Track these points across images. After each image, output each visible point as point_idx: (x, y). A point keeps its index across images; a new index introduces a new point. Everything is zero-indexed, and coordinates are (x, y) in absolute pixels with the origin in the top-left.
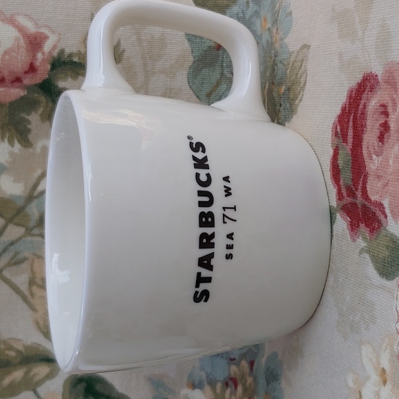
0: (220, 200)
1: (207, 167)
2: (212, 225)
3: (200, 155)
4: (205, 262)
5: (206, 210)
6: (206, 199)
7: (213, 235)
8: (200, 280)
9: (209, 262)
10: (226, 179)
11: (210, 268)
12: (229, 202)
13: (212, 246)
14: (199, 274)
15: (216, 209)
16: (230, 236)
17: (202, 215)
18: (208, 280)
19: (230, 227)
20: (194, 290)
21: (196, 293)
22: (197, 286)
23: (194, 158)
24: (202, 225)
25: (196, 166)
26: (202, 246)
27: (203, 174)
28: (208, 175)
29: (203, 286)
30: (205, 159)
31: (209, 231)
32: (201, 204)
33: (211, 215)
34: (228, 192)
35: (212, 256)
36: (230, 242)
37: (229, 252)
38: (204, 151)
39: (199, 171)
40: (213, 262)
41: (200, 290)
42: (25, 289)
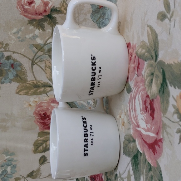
0: (89, 131)
1: (86, 123)
2: (87, 137)
3: (84, 120)
4: (86, 146)
6: (86, 130)
7: (88, 139)
9: (87, 146)
11: (88, 147)
12: (92, 131)
13: (88, 142)
14: (85, 149)
15: (88, 133)
16: (92, 139)
17: (85, 134)
18: (87, 150)
19: (92, 137)
21: (84, 154)
22: (84, 152)
23: (83, 121)
24: (85, 136)
25: (83, 123)
26: (85, 142)
28: (86, 125)
29: (86, 152)
30: (86, 121)
32: (84, 132)
34: (91, 129)
35: (88, 144)
36: (92, 141)
37: (92, 143)
39: (84, 124)
42: (43, 68)
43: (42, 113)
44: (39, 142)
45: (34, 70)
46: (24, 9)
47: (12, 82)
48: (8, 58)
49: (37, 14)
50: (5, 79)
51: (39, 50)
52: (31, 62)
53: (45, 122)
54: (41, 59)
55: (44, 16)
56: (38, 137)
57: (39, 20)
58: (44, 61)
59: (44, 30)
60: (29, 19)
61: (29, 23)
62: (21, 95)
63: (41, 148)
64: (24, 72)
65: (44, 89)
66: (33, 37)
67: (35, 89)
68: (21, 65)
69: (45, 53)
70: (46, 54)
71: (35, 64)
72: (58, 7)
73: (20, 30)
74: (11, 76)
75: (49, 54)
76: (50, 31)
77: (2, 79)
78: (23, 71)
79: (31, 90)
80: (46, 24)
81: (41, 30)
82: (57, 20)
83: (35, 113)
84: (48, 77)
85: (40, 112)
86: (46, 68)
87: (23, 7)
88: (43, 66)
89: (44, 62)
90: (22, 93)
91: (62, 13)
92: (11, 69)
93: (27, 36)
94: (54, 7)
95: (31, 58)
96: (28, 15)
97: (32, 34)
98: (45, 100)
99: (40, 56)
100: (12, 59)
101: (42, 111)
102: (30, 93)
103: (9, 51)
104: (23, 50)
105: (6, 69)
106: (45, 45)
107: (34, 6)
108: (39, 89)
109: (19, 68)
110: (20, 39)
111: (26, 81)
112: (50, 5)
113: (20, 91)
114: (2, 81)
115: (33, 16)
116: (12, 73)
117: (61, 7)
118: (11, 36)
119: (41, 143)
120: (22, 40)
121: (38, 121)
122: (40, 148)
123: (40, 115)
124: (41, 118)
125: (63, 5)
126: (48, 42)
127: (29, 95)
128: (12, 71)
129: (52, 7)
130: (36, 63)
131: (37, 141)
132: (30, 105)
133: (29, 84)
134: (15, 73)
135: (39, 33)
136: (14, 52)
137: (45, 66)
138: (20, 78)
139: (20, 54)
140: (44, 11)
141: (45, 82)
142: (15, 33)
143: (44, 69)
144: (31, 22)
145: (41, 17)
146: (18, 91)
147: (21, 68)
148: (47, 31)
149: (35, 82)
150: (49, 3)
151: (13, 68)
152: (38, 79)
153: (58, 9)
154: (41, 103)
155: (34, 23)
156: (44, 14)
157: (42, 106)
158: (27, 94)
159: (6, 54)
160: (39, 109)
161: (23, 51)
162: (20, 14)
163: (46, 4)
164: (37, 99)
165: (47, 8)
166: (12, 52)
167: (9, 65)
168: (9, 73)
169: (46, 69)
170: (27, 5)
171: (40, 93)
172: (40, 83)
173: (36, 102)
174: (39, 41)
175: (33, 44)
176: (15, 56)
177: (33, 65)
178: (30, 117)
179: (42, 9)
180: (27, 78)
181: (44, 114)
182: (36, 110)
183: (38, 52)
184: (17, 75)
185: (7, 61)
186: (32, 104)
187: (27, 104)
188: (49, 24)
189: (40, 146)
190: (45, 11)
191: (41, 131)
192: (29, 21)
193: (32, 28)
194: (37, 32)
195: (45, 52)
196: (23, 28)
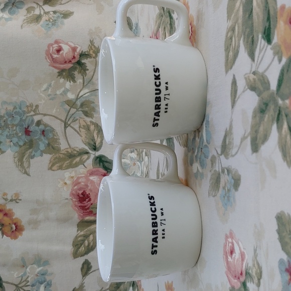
0: (159, 217)
1: (155, 205)
2: (157, 226)
3: (152, 201)
4: (155, 240)
5: (154, 221)
6: (154, 217)
7: (157, 230)
8: (153, 246)
10: (162, 209)
11: (157, 242)
12: (163, 218)
13: (157, 234)
14: (153, 244)
15: (158, 221)
16: (163, 230)
17: (153, 223)
18: (156, 246)
19: (163, 227)
20: (151, 250)
21: (152, 251)
22: (152, 249)
23: (150, 202)
24: (153, 226)
25: (151, 205)
26: (153, 234)
27: (153, 208)
28: (155, 208)
29: (154, 249)
30: (154, 202)
31: (156, 229)
32: (153, 219)
33: (156, 223)
34: (162, 214)
35: (157, 237)
36: (163, 232)
37: (163, 236)
38: (154, 199)
39: (152, 207)
40: (158, 240)
41: (153, 250)
42: (78, 129)
43: (81, 192)
44: (79, 239)
45: (67, 135)
46: (53, 59)
47: (44, 154)
48: (39, 123)
49: (66, 62)
50: (36, 152)
51: (71, 107)
52: (63, 124)
53: (85, 205)
54: (74, 118)
55: (74, 64)
56: (78, 231)
57: (69, 69)
58: (77, 119)
59: (74, 81)
60: (58, 71)
61: (59, 75)
62: (54, 170)
63: (82, 249)
64: (57, 139)
65: (80, 159)
66: (64, 91)
67: (70, 160)
68: (52, 130)
69: (77, 110)
70: (80, 110)
71: (68, 127)
72: (86, 51)
73: (50, 85)
74: (42, 146)
75: (82, 109)
76: (81, 81)
77: (32, 152)
78: (55, 137)
79: (66, 162)
80: (76, 73)
81: (72, 82)
82: (86, 66)
83: (72, 194)
84: (84, 141)
85: (78, 192)
86: (81, 129)
87: (52, 57)
88: (76, 126)
89: (77, 121)
90: (55, 168)
91: (91, 57)
92: (42, 137)
93: (58, 93)
94: (82, 51)
95: (64, 119)
96: (57, 65)
97: (63, 89)
98: (82, 174)
99: (73, 115)
100: (43, 124)
101: (80, 189)
102: (64, 166)
103: (39, 114)
104: (55, 110)
105: (36, 138)
106: (77, 99)
107: (62, 54)
108: (75, 159)
109: (51, 135)
110: (51, 97)
111: (59, 150)
112: (78, 50)
113: (53, 165)
114: (32, 155)
115: (62, 66)
116: (44, 143)
117: (90, 50)
118: (41, 94)
119: (82, 240)
120: (53, 98)
121: (76, 206)
122: (80, 249)
123: (78, 196)
124: (79, 201)
125: (91, 47)
126: (80, 95)
127: (64, 169)
128: (44, 140)
129: (80, 52)
130: (69, 125)
131: (76, 237)
132: (66, 183)
133: (63, 154)
134: (47, 142)
135: (70, 85)
136: (45, 115)
137: (80, 127)
138: (53, 147)
139: (52, 116)
140: (72, 57)
141: (81, 148)
142: (45, 90)
143: (79, 131)
144: (61, 73)
145: (70, 65)
146: (50, 166)
147: (53, 134)
148: (78, 82)
149: (69, 150)
150: (77, 48)
151: (44, 136)
152: (72, 146)
153: (86, 53)
154: (78, 178)
155: (64, 74)
156: (73, 61)
157: (80, 183)
158: (60, 168)
159: (37, 118)
160: (76, 187)
161: (54, 112)
162: (49, 66)
163: (74, 49)
164: (73, 174)
165: (76, 53)
166: (42, 114)
167: (40, 132)
168: (40, 143)
169: (80, 131)
170: (55, 54)
171: (76, 165)
172: (75, 150)
173: (72, 177)
174: (71, 96)
175: (65, 100)
176: (46, 120)
177: (65, 127)
178: (67, 201)
179: (70, 56)
180: (61, 146)
181: (82, 194)
182: (72, 190)
183: (70, 109)
184: (49, 145)
185: (37, 128)
186: (68, 182)
187: (62, 183)
188: (80, 72)
189: (81, 245)
190: (74, 57)
191: (81, 219)
192: (59, 72)
193: (62, 80)
194: (68, 84)
195: (78, 107)
196: (53, 83)
